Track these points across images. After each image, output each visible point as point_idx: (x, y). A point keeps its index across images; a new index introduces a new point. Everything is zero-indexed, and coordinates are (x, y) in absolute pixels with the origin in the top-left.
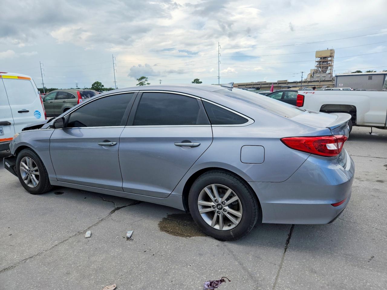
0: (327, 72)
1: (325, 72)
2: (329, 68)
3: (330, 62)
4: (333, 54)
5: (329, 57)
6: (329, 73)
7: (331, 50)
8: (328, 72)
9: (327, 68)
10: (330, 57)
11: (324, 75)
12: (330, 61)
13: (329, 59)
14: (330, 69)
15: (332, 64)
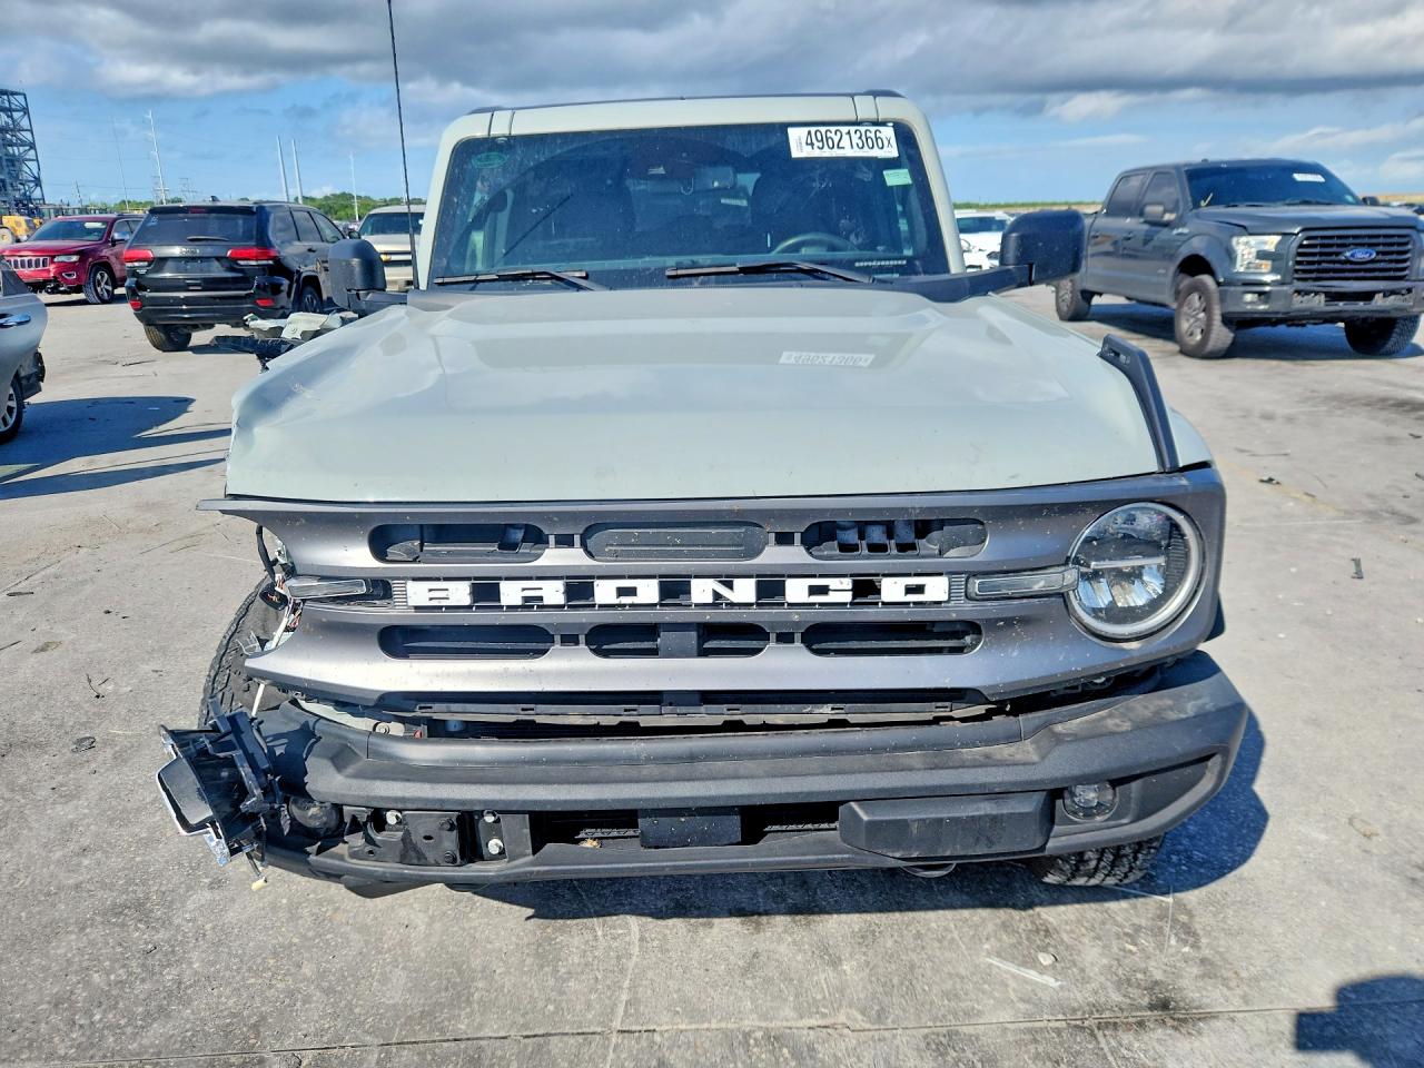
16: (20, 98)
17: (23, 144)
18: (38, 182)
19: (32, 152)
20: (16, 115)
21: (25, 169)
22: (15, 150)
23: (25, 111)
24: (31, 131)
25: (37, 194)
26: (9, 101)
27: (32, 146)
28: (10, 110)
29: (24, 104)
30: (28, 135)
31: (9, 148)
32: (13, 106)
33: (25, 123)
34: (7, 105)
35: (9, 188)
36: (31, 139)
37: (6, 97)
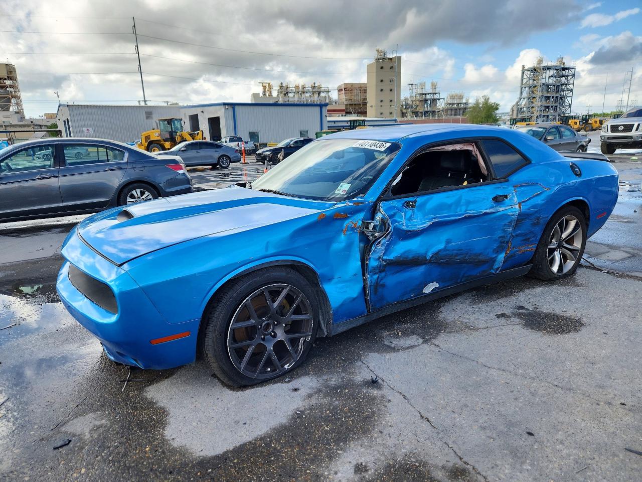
0: (11, 109)
1: (8, 109)
2: (13, 101)
3: (12, 90)
4: (12, 75)
5: (5, 79)
6: (15, 111)
7: (6, 65)
8: (13, 108)
9: (9, 101)
10: (10, 78)
11: (6, 113)
12: (11, 86)
13: (8, 82)
14: (17, 104)
15: (18, 94)
16: (573, 70)
17: (569, 90)
18: (570, 106)
19: (571, 93)
20: (569, 78)
21: (566, 101)
22: (563, 93)
23: (573, 76)
24: (573, 84)
25: (568, 110)
27: (572, 91)
28: (568, 76)
30: (571, 86)
31: (562, 93)
32: (569, 74)
33: (571, 82)
34: (567, 74)
35: (558, 108)
36: (572, 87)
37: (567, 71)
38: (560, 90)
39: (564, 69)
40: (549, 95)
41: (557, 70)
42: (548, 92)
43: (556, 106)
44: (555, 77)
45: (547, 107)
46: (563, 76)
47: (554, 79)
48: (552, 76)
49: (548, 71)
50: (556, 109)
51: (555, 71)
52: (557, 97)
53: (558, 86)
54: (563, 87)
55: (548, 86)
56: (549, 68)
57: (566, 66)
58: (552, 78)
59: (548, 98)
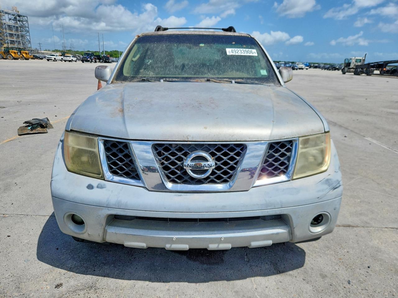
16: (26, 18)
17: (26, 31)
18: (30, 42)
19: (28, 34)
20: (24, 23)
21: (26, 38)
23: (27, 21)
25: (29, 45)
26: (22, 18)
27: (28, 32)
28: (22, 21)
29: (27, 19)
30: (27, 29)
31: (22, 32)
32: (23, 20)
33: (27, 25)
35: (21, 43)
37: (21, 17)
38: (19, 30)
39: (19, 16)
40: (12, 33)
41: (14, 15)
42: (11, 30)
43: (20, 41)
44: (13, 20)
45: (14, 41)
46: (19, 21)
47: (13, 21)
48: (11, 19)
49: (6, 15)
50: (20, 43)
51: (12, 16)
52: (19, 35)
53: (17, 27)
54: (22, 29)
55: (9, 26)
56: (6, 13)
57: (20, 13)
58: (11, 20)
59: (11, 35)
